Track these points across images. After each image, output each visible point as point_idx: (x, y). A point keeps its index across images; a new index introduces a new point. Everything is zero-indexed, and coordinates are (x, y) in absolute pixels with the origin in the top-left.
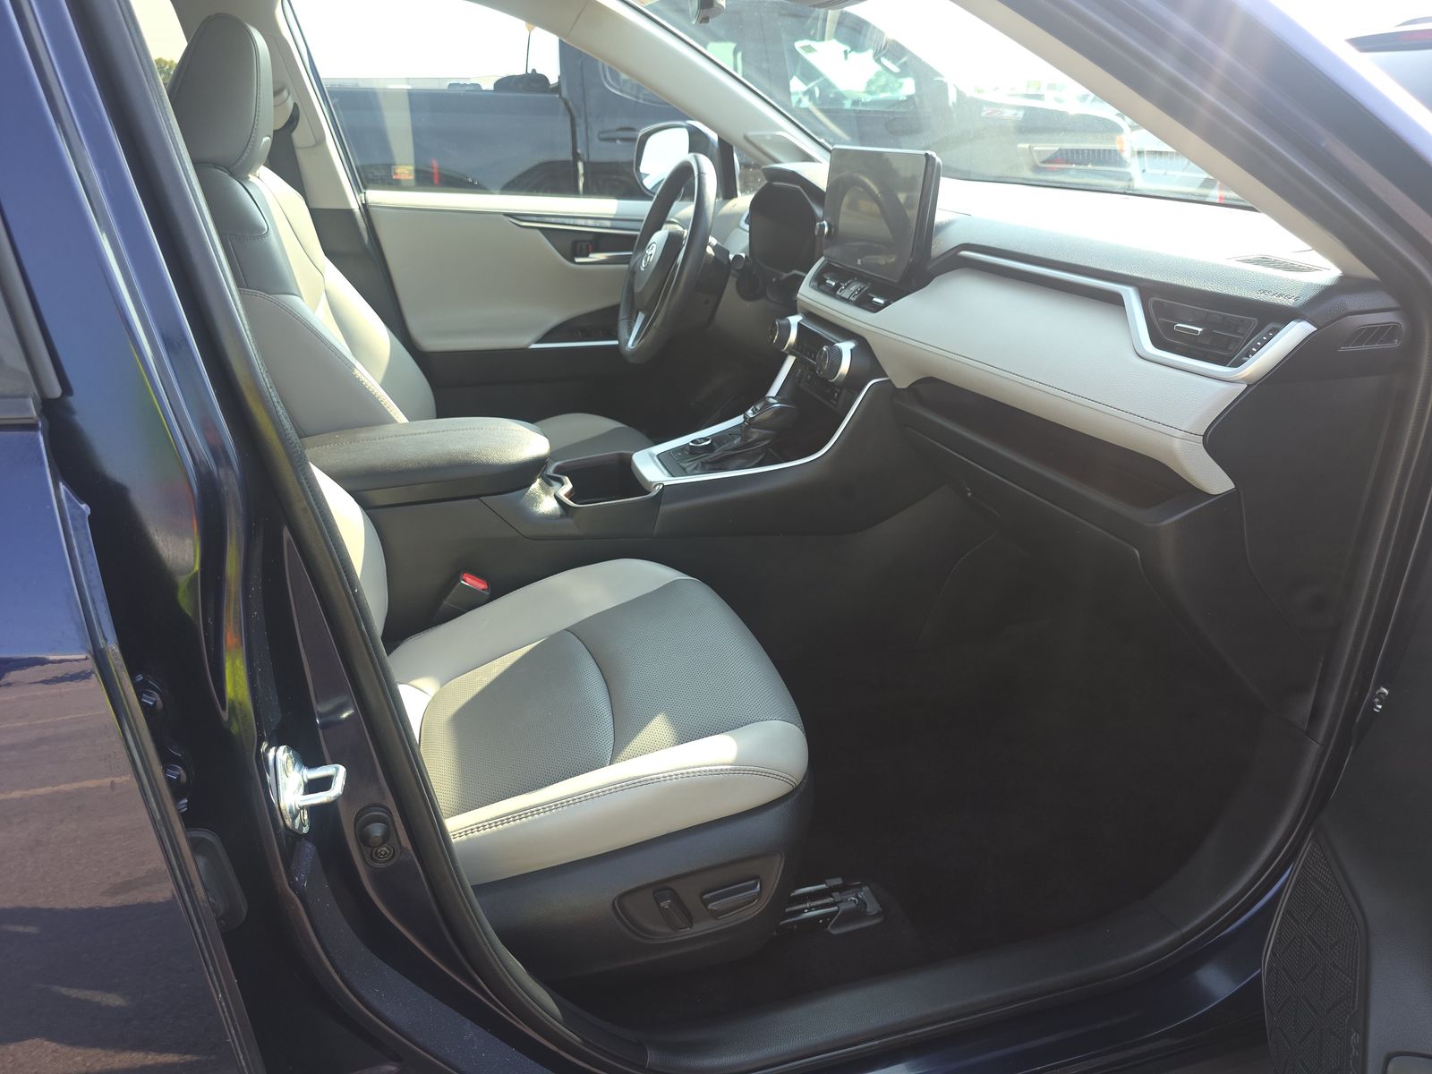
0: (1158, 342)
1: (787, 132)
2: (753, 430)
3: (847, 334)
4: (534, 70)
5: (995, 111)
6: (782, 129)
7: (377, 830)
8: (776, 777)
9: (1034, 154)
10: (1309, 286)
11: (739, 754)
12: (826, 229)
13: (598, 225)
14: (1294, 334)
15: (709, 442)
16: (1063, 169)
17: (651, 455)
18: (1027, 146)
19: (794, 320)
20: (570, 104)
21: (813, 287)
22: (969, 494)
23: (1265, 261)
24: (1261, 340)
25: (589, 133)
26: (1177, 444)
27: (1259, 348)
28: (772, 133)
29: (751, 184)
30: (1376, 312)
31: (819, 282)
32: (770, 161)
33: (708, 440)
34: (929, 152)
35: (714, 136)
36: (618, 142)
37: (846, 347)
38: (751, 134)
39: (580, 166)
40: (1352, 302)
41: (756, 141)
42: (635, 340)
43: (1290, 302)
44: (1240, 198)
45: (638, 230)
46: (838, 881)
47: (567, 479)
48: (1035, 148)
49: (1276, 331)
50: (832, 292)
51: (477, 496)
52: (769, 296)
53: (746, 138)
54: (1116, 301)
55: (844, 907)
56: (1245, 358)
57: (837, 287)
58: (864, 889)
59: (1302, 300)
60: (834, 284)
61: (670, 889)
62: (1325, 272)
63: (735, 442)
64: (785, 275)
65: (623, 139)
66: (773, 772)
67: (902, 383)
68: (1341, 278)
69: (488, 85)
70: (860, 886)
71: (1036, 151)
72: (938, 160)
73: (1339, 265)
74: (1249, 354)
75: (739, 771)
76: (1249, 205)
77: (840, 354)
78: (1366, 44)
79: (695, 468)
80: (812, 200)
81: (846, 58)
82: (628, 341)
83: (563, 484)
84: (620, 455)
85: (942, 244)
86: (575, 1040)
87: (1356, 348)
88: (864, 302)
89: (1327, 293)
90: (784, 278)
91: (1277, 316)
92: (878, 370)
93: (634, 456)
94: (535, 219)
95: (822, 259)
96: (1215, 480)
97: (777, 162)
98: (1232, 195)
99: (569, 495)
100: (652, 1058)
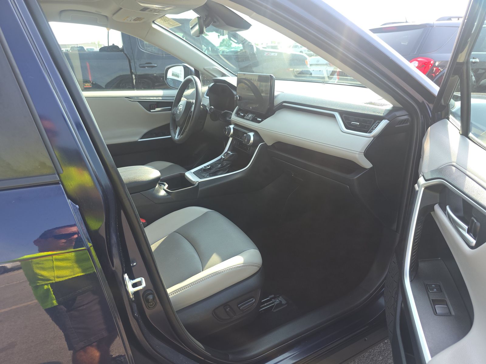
0: (347, 127)
1: (216, 66)
2: (225, 162)
3: (251, 130)
4: (113, 44)
5: (268, 54)
6: (215, 66)
7: (151, 297)
8: (256, 266)
9: (295, 72)
10: (386, 110)
11: (244, 261)
12: (238, 98)
13: (157, 99)
14: (383, 124)
15: (210, 167)
16: (304, 76)
17: (191, 172)
18: (292, 69)
19: (232, 127)
20: (128, 56)
21: (236, 116)
22: (293, 175)
23: (371, 103)
24: (376, 126)
25: (136, 65)
26: (357, 155)
27: (375, 128)
28: (212, 67)
29: (206, 83)
30: (403, 116)
31: (238, 114)
32: (214, 77)
33: (209, 166)
34: (271, 75)
35: (193, 69)
36: (146, 68)
37: (251, 134)
38: (206, 68)
39: (134, 76)
40: (398, 113)
41: (208, 70)
42: (178, 136)
43: (382, 115)
44: (361, 84)
45: (174, 100)
46: (273, 296)
47: (165, 183)
48: (295, 70)
49: (379, 123)
50: (243, 117)
51: (139, 192)
52: (220, 119)
53: (204, 69)
54: (333, 116)
55: (276, 303)
56: (372, 131)
57: (244, 116)
58: (280, 297)
59: (385, 114)
60: (243, 115)
61: (229, 305)
62: (389, 106)
63: (219, 166)
64: (223, 112)
65: (147, 67)
66: (254, 264)
67: (269, 144)
68: (393, 107)
69: (97, 49)
70: (279, 296)
71: (295, 71)
72: (274, 77)
73: (392, 104)
74: (373, 129)
75: (245, 266)
76: (364, 86)
77: (250, 136)
78: (375, 31)
79: (207, 175)
80: (232, 89)
81: (219, 37)
82: (175, 136)
83: (165, 185)
84: (181, 174)
85: (277, 102)
86: (209, 355)
87: (399, 126)
88: (254, 120)
89: (390, 112)
90: (222, 113)
91: (379, 119)
92: (261, 140)
93: (185, 173)
94: (136, 98)
95: (237, 107)
96: (367, 164)
97: (216, 77)
98: (359, 83)
99: (167, 188)
100: (231, 357)
